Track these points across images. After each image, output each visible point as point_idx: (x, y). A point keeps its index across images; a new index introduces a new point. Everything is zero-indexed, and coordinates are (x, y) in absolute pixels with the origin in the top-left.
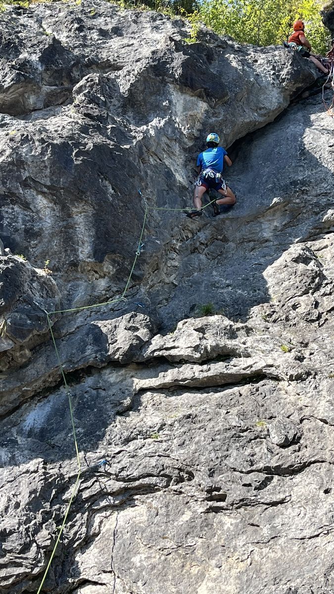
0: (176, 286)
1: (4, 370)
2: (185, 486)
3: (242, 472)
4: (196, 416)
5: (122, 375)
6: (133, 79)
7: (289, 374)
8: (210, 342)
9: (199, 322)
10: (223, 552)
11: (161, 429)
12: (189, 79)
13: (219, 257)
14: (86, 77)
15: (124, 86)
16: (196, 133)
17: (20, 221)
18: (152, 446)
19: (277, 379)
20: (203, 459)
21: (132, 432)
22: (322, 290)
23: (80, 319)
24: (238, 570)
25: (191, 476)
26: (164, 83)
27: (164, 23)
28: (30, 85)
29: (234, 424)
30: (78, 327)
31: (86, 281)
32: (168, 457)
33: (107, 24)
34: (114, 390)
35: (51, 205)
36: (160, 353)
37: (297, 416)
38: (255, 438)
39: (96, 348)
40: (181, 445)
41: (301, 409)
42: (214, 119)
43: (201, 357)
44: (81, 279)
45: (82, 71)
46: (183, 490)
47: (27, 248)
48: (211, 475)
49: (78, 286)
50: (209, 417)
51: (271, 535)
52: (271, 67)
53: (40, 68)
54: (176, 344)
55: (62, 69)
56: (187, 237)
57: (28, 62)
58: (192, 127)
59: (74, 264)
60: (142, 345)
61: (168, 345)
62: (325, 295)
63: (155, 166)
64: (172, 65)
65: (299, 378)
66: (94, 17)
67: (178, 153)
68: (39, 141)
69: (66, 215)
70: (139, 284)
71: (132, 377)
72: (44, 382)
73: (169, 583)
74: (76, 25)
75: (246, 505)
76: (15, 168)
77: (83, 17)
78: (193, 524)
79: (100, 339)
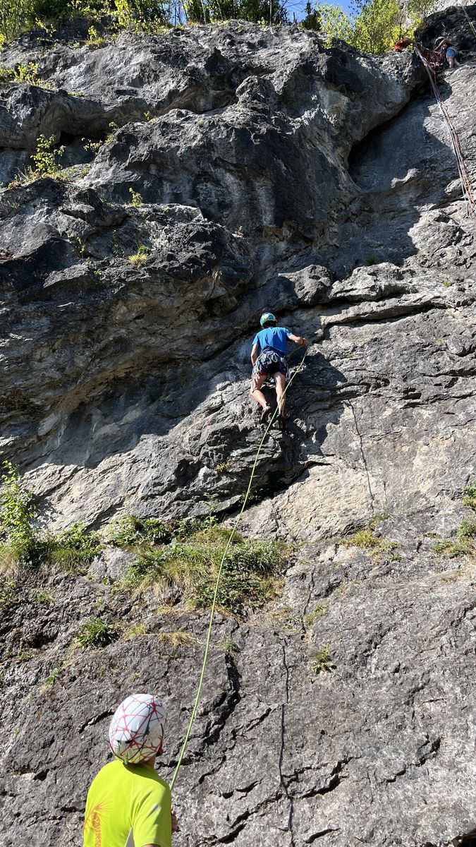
0: (338, 247)
1: (218, 313)
2: (382, 391)
3: (431, 376)
4: (381, 339)
5: (311, 314)
6: (285, 79)
7: (456, 302)
8: (383, 283)
9: (371, 269)
10: (427, 435)
11: (353, 350)
12: (333, 76)
13: (367, 224)
14: (247, 79)
15: (278, 86)
16: (341, 123)
17: (214, 195)
18: (349, 363)
19: (444, 307)
20: (396, 369)
21: (330, 355)
22: (463, 242)
23: (269, 274)
24: (445, 445)
25: (387, 382)
26: (312, 80)
27: (301, 35)
28: (200, 89)
29: (417, 341)
30: (269, 280)
31: (269, 244)
32: (365, 370)
33: (253, 39)
34: (307, 326)
35: (237, 181)
36: (342, 294)
37: (469, 332)
38: (437, 351)
39: (287, 295)
40: (375, 360)
41: (471, 327)
42: (354, 110)
43: (376, 296)
44: (266, 242)
45: (240, 76)
46: (382, 394)
47: (220, 218)
48: (405, 380)
49: (264, 248)
50: (392, 339)
51: (467, 419)
52: (395, 67)
53: (206, 74)
54: (353, 287)
55: (224, 75)
56: (341, 209)
57: (197, 69)
58: (338, 117)
59: (260, 230)
60: (326, 289)
61: (347, 288)
62: (465, 245)
63: (311, 151)
64: (318, 64)
65: (465, 304)
66: (241, 34)
67: (327, 141)
68: (224, 126)
69: (250, 188)
70: (311, 246)
71: (319, 315)
72: (250, 322)
73: (386, 460)
74: (228, 40)
75: (440, 399)
76: (206, 150)
77: (232, 34)
78: (395, 417)
79: (289, 286)
